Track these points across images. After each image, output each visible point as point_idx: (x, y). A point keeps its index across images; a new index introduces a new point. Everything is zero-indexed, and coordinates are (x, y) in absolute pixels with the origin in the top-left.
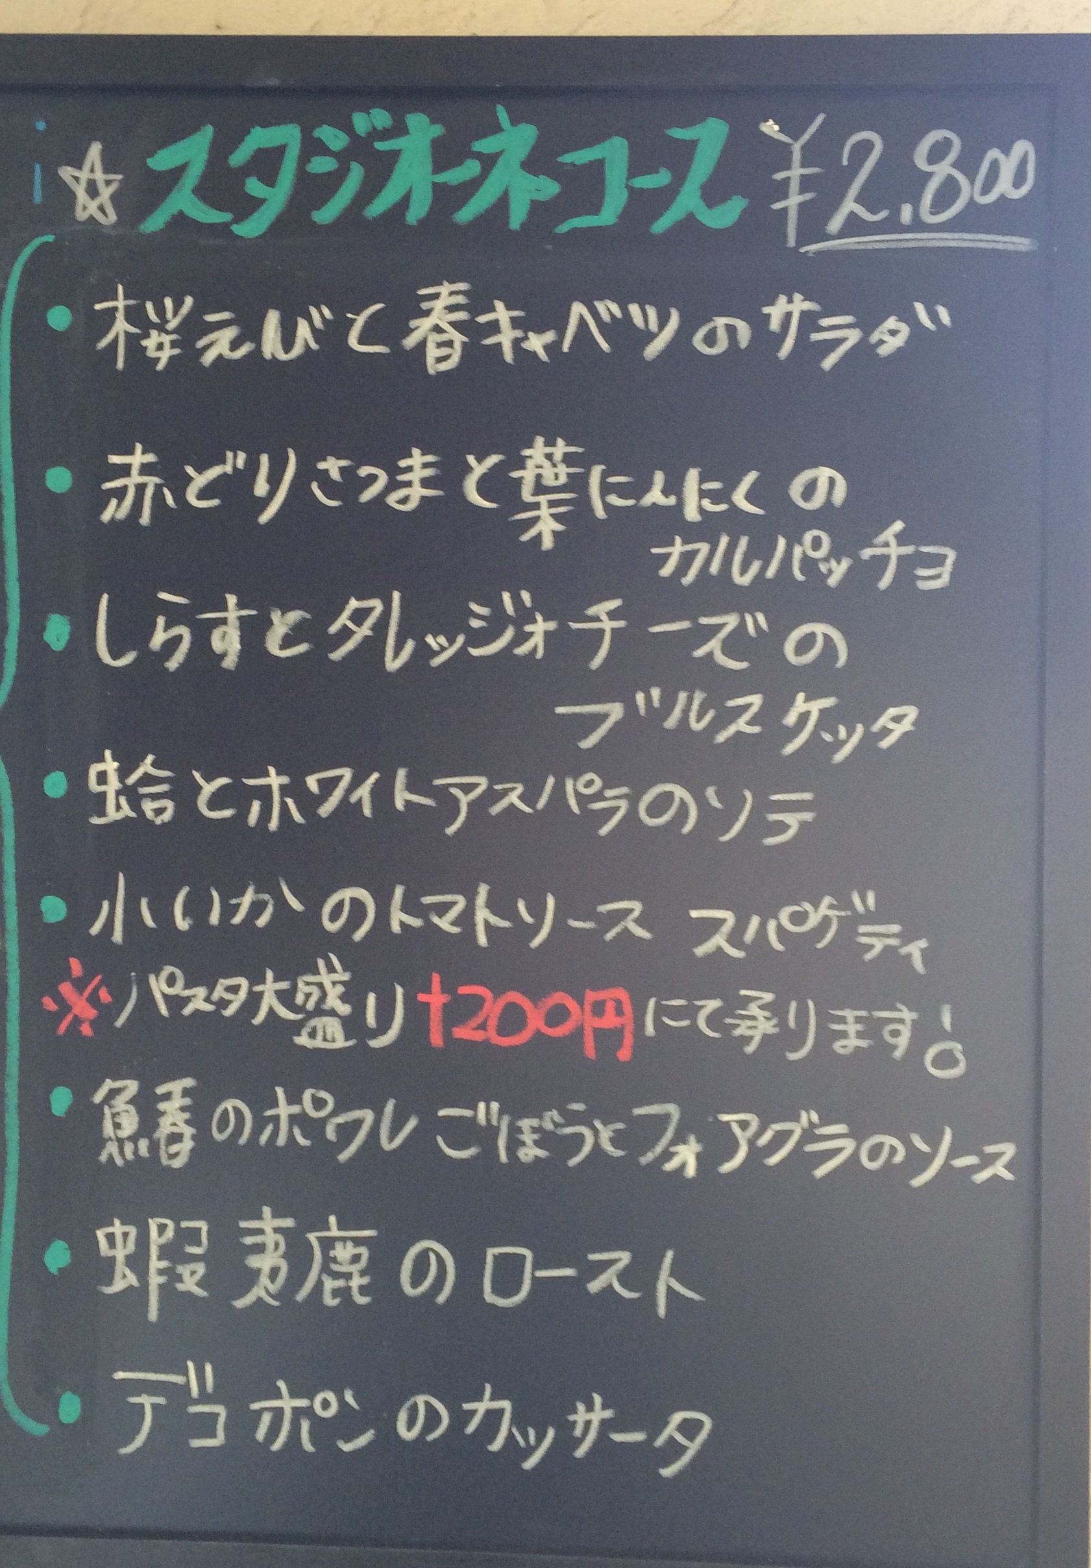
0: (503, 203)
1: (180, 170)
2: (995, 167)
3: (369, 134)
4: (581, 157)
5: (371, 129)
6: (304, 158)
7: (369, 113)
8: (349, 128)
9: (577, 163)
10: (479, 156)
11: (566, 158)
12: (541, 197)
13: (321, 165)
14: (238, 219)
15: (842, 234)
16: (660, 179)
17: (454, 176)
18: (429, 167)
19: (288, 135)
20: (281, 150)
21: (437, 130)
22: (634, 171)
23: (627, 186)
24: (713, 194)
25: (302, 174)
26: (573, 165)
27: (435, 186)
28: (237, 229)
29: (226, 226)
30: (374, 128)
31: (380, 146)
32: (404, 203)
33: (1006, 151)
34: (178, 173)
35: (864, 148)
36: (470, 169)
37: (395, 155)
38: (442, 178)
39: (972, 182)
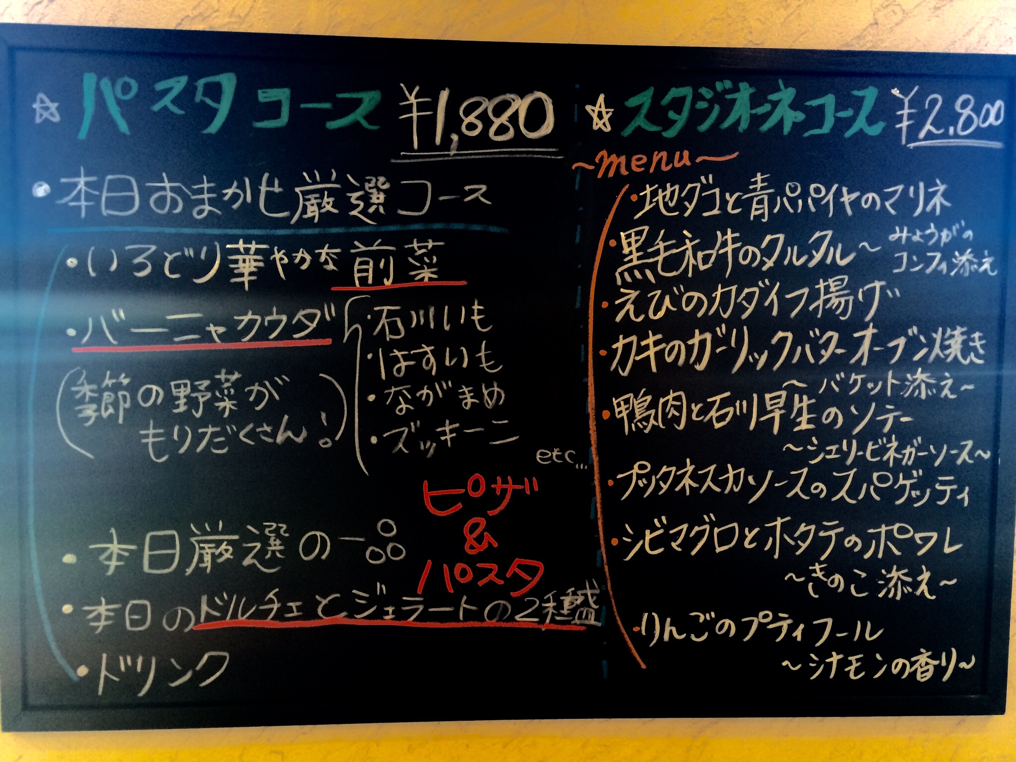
0: (781, 123)
1: (640, 107)
2: (988, 112)
3: (722, 91)
4: (815, 103)
5: (723, 89)
6: (694, 102)
7: (723, 82)
8: (713, 88)
9: (813, 105)
10: (771, 102)
11: (808, 103)
12: (798, 120)
13: (702, 105)
14: (665, 129)
15: (925, 139)
16: (848, 113)
17: (761, 110)
18: (748, 105)
19: (686, 91)
20: (683, 99)
21: (752, 90)
22: (837, 110)
23: (835, 116)
24: (871, 121)
25: (693, 108)
26: (811, 106)
27: (751, 115)
28: (665, 134)
29: (659, 133)
30: (725, 88)
31: (728, 97)
32: (738, 122)
33: (993, 105)
34: (638, 108)
35: (934, 102)
36: (767, 107)
37: (734, 101)
38: (754, 112)
39: (978, 116)
